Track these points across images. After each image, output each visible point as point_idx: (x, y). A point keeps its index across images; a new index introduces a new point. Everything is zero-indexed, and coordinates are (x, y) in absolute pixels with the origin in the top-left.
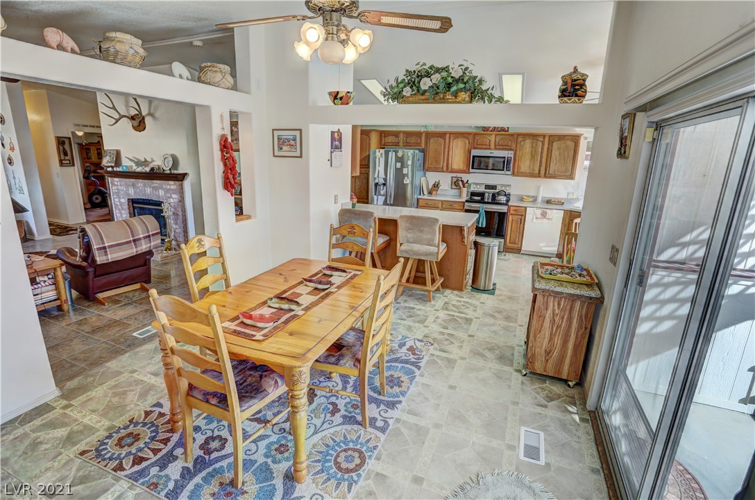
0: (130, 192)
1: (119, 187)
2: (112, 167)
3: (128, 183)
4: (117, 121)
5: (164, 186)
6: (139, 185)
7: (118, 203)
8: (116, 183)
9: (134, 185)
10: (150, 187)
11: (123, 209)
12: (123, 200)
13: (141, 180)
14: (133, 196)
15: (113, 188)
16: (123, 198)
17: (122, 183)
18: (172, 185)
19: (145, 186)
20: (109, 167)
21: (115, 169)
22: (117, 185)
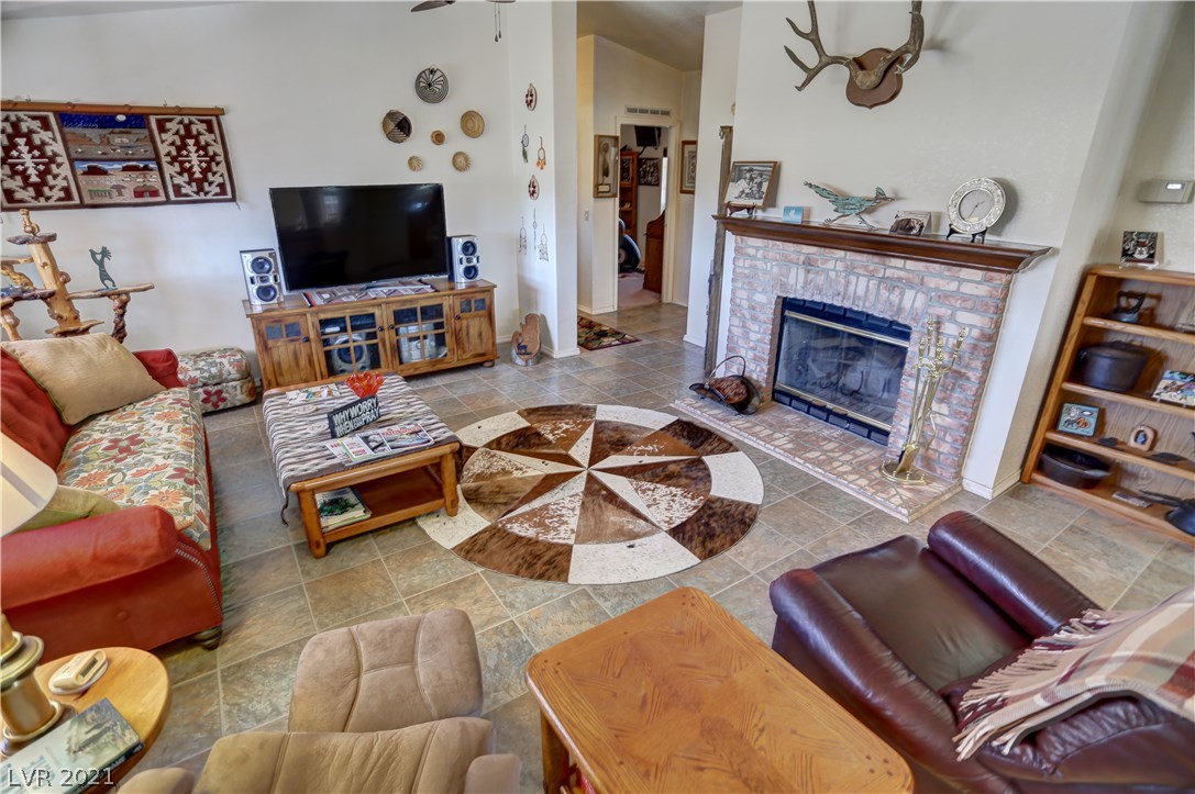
0: (792, 280)
1: (760, 264)
2: (750, 209)
3: (793, 256)
4: (812, 74)
5: (932, 282)
6: (831, 265)
7: (745, 304)
8: (751, 251)
9: (809, 263)
10: (871, 276)
11: (754, 319)
12: (760, 298)
13: (840, 253)
14: (798, 292)
15: (740, 263)
16: (764, 291)
17: (771, 255)
18: (973, 281)
19: (850, 270)
20: (740, 208)
21: (759, 215)
22: (753, 258)
